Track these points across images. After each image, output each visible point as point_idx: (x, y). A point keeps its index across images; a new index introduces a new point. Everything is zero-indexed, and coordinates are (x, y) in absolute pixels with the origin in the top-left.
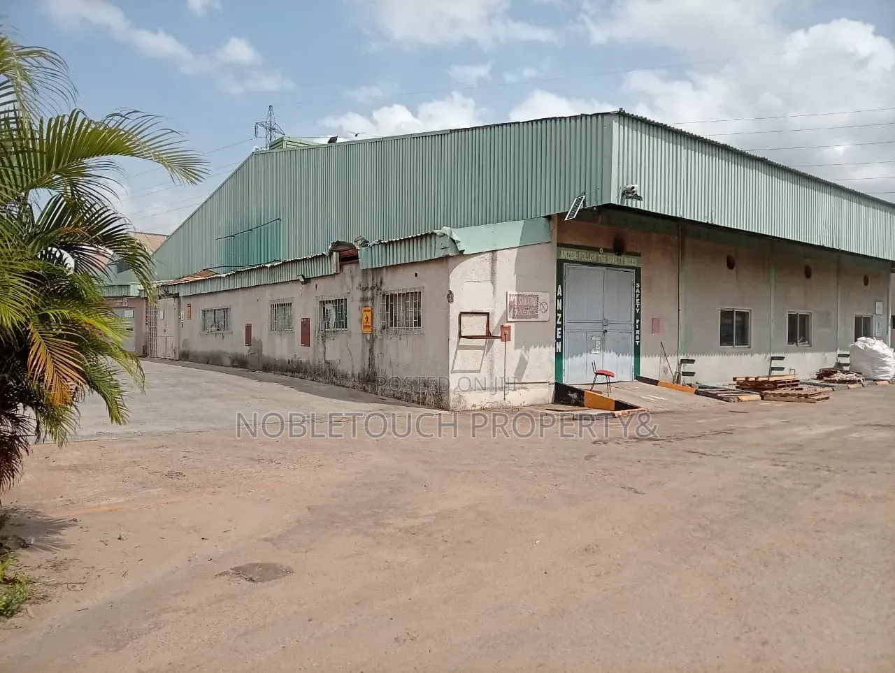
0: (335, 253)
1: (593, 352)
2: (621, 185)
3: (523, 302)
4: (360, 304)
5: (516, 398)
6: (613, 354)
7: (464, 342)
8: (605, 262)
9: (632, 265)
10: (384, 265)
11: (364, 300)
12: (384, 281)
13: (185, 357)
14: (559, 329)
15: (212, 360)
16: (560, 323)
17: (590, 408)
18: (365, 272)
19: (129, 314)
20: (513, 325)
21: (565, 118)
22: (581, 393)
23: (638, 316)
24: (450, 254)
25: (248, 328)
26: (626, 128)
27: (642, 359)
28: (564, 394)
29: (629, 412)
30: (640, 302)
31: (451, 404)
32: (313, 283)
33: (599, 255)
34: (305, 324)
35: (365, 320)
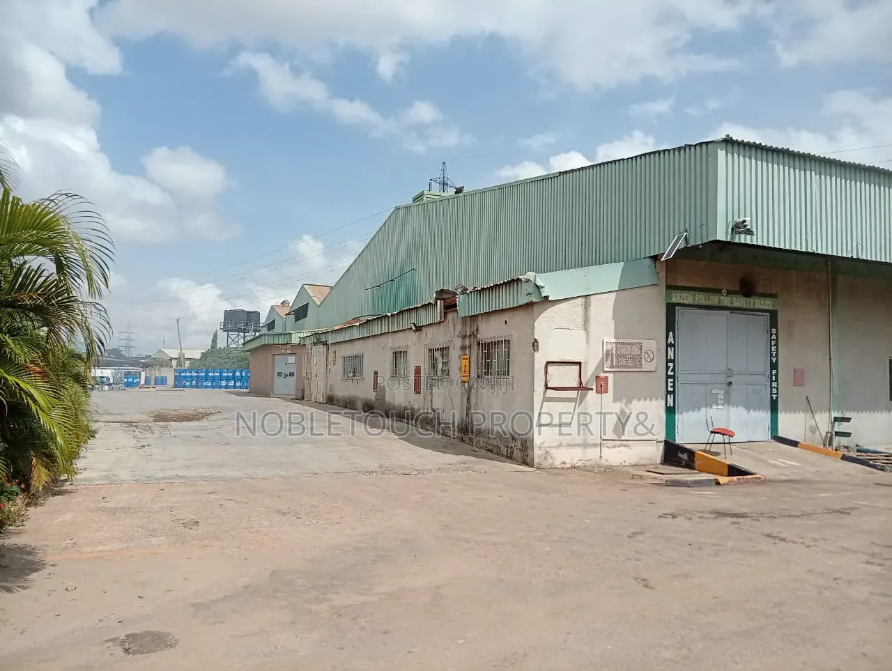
0: (439, 301)
1: (714, 407)
2: (730, 219)
3: (623, 350)
4: (460, 352)
5: (615, 456)
6: (741, 409)
7: (550, 393)
8: (729, 305)
9: (766, 307)
10: (478, 312)
11: (463, 348)
12: (479, 329)
13: (331, 400)
14: (670, 380)
15: (348, 405)
16: (672, 373)
17: (701, 471)
18: (464, 319)
19: (292, 359)
20: (611, 376)
21: (669, 150)
22: (691, 453)
23: (774, 366)
24: (534, 300)
25: (376, 373)
26: (736, 156)
27: (782, 417)
28: (674, 454)
29: (739, 479)
30: (777, 350)
31: (536, 461)
32: (424, 330)
33: (722, 298)
34: (418, 371)
35: (463, 369)
